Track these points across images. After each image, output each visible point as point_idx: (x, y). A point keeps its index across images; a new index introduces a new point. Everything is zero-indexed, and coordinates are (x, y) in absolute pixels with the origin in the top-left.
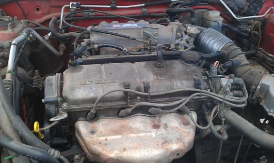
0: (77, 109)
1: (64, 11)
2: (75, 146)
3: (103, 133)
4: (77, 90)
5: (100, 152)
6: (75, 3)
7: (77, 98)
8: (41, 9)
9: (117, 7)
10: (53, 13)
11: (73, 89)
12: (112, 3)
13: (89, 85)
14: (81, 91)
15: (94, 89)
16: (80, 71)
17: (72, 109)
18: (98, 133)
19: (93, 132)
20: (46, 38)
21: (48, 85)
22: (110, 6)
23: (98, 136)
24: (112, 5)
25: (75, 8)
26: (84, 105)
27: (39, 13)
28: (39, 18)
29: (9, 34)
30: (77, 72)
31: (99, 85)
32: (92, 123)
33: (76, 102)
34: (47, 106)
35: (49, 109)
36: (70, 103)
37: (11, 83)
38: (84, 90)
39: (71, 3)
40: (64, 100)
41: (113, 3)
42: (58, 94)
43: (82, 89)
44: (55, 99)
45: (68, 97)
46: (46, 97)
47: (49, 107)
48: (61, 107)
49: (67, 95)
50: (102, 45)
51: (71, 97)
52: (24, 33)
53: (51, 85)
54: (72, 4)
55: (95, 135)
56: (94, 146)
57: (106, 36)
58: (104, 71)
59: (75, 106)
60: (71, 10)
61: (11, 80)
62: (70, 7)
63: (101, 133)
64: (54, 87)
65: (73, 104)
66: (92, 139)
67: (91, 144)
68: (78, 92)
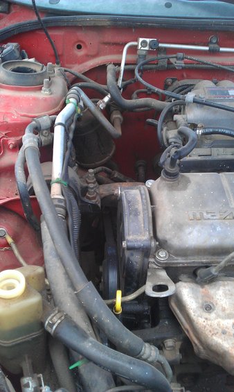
0: (183, 263)
1: (128, 52)
2: (167, 322)
3: (227, 312)
4: (187, 231)
5: (225, 351)
6: (148, 40)
7: (187, 246)
8: (86, 47)
9: (222, 49)
10: (105, 54)
11: (179, 227)
12: (211, 42)
13: (209, 222)
14: (195, 233)
15: (218, 229)
16: (185, 188)
17: (173, 263)
18: (218, 309)
19: (208, 308)
20: (102, 106)
21: (130, 214)
22: (207, 48)
23: (218, 316)
24: (212, 46)
25: (147, 48)
26: (196, 257)
27: (81, 53)
28: (80, 63)
29: (45, 100)
30: (181, 190)
31: (227, 222)
32: (202, 287)
33: (184, 252)
34: (127, 254)
35: (132, 258)
36: (172, 252)
37: (63, 204)
38: (199, 231)
39: (141, 40)
40: (162, 245)
41: (214, 41)
42: (149, 234)
43: (198, 228)
44: (146, 243)
45: (169, 242)
46: (127, 237)
47: (132, 255)
48: (155, 257)
49: (168, 237)
50: (211, 130)
51: (175, 242)
52: (71, 100)
53: (136, 214)
54: (144, 42)
55: (213, 315)
56: (214, 337)
57: (216, 112)
58: (229, 189)
59: (180, 258)
60: (138, 52)
61: (62, 198)
62: (140, 46)
63: (224, 310)
64: (141, 217)
65: (177, 255)
66: (209, 322)
67: (207, 332)
68: (190, 233)
